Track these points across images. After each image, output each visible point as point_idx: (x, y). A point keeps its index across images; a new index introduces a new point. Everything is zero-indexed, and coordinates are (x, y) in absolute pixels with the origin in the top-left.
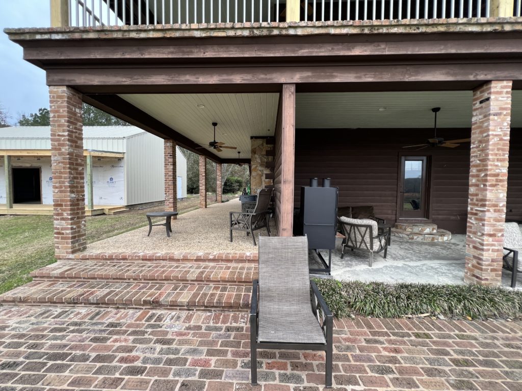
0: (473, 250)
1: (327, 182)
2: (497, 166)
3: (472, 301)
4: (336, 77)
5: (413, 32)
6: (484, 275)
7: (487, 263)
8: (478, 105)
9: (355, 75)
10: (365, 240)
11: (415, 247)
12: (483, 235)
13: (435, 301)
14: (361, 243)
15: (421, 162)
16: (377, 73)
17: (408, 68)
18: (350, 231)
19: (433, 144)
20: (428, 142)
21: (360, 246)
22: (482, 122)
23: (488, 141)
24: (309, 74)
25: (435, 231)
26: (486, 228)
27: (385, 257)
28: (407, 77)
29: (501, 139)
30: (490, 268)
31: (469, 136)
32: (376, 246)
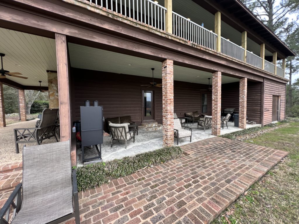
0: (165, 132)
1: (96, 103)
2: (170, 95)
3: (163, 155)
4: (96, 38)
5: (134, 26)
6: (169, 142)
7: (169, 137)
8: (163, 69)
9: (107, 41)
10: (122, 134)
11: (148, 134)
12: (167, 125)
13: (150, 159)
14: (121, 137)
15: (150, 93)
16: (120, 43)
17: (135, 44)
18: (115, 131)
19: (153, 85)
20: (151, 84)
21: (121, 138)
22: (165, 76)
23: (167, 85)
24: (76, 31)
25: (157, 125)
26: (168, 122)
27: (134, 142)
28: (134, 49)
29: (171, 85)
30: (170, 139)
31: (161, 83)
32: (128, 137)
